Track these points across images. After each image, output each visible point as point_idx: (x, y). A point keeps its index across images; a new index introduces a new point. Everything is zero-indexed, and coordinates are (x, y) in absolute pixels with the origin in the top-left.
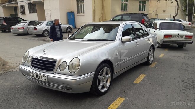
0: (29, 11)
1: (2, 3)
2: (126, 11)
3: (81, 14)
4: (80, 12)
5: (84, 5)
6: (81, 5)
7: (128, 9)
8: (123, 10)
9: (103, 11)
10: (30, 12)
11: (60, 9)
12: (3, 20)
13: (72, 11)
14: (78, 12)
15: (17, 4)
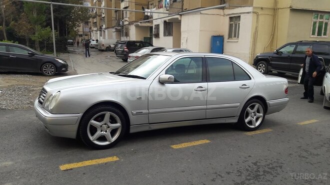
0: (164, 32)
1: (135, 22)
2: (323, 36)
3: (234, 40)
4: (233, 36)
5: (239, 23)
6: (236, 25)
7: (328, 32)
8: (316, 34)
9: (274, 35)
10: (165, 35)
11: (200, 31)
12: (125, 45)
13: (221, 35)
14: (230, 36)
15: (152, 22)
